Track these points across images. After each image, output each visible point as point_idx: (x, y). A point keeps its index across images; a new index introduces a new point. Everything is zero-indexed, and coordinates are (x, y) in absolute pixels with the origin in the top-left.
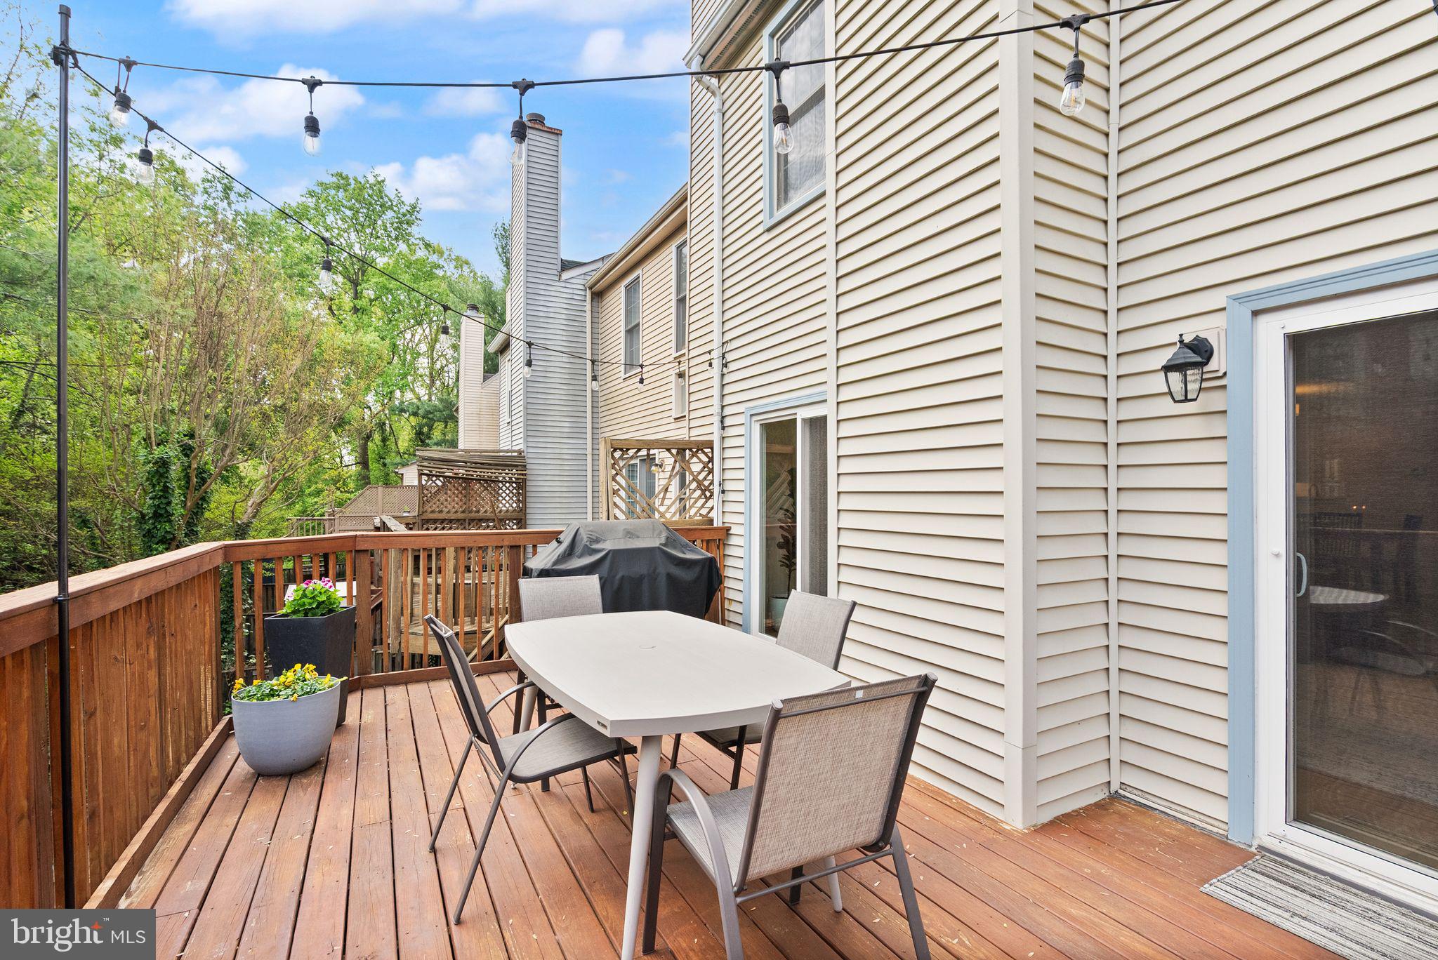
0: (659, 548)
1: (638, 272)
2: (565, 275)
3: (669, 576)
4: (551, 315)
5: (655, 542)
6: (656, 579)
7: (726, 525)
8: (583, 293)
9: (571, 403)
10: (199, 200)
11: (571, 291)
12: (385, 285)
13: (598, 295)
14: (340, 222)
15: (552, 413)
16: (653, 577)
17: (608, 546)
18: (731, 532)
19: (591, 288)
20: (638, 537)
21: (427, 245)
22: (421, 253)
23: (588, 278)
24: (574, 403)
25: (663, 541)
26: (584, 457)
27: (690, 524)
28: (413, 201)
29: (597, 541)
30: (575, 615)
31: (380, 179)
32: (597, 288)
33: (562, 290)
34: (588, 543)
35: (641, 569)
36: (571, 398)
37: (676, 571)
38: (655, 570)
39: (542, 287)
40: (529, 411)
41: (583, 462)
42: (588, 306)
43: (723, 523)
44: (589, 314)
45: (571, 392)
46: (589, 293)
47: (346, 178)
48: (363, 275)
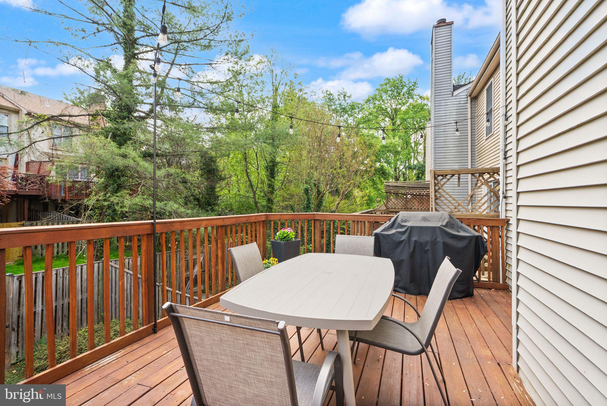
0: (439, 227)
1: (492, 79)
2: (456, 93)
3: (444, 243)
4: (448, 114)
5: (439, 224)
6: (436, 244)
7: (508, 218)
8: (466, 99)
9: (459, 156)
10: (337, 102)
11: (459, 100)
12: (403, 118)
13: (474, 98)
14: (388, 97)
15: (449, 162)
16: (434, 243)
17: (409, 224)
18: (510, 222)
19: (470, 96)
20: (429, 221)
21: (421, 97)
22: (420, 101)
23: (468, 91)
24: (461, 156)
25: (444, 224)
26: (466, 183)
27: (486, 217)
28: (415, 81)
29: (406, 221)
30: (359, 254)
31: (401, 76)
32: (474, 94)
33: (454, 101)
34: (400, 222)
35: (426, 238)
36: (459, 153)
37: (450, 241)
38: (436, 239)
39: (443, 101)
40: (436, 162)
41: (467, 185)
42: (469, 105)
43: (506, 216)
44: (469, 110)
45: (459, 151)
46: (469, 99)
47: (389, 79)
48: (396, 115)
